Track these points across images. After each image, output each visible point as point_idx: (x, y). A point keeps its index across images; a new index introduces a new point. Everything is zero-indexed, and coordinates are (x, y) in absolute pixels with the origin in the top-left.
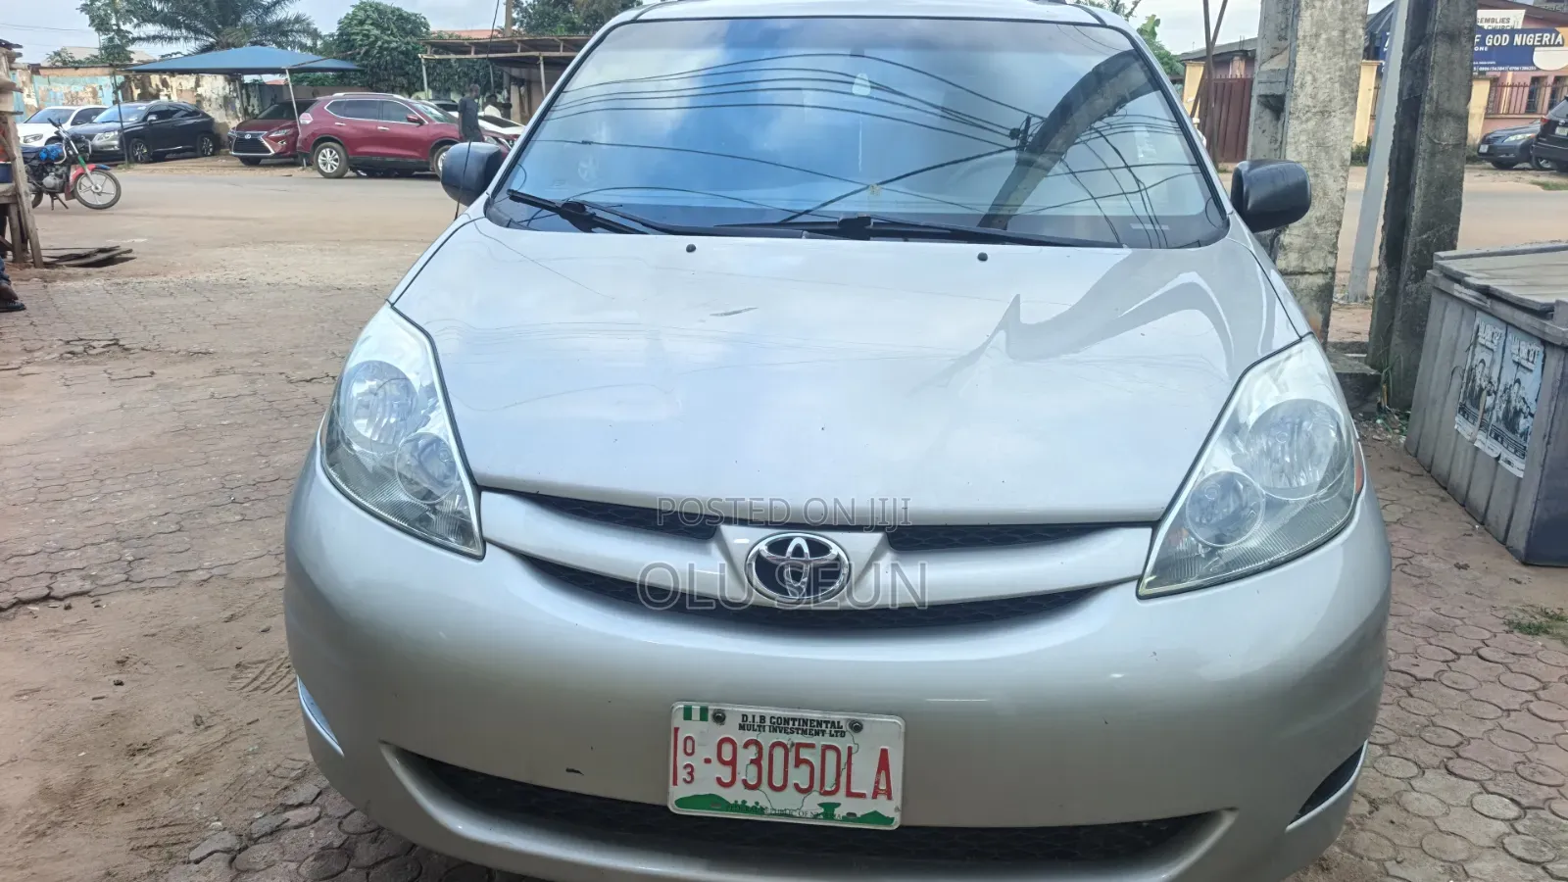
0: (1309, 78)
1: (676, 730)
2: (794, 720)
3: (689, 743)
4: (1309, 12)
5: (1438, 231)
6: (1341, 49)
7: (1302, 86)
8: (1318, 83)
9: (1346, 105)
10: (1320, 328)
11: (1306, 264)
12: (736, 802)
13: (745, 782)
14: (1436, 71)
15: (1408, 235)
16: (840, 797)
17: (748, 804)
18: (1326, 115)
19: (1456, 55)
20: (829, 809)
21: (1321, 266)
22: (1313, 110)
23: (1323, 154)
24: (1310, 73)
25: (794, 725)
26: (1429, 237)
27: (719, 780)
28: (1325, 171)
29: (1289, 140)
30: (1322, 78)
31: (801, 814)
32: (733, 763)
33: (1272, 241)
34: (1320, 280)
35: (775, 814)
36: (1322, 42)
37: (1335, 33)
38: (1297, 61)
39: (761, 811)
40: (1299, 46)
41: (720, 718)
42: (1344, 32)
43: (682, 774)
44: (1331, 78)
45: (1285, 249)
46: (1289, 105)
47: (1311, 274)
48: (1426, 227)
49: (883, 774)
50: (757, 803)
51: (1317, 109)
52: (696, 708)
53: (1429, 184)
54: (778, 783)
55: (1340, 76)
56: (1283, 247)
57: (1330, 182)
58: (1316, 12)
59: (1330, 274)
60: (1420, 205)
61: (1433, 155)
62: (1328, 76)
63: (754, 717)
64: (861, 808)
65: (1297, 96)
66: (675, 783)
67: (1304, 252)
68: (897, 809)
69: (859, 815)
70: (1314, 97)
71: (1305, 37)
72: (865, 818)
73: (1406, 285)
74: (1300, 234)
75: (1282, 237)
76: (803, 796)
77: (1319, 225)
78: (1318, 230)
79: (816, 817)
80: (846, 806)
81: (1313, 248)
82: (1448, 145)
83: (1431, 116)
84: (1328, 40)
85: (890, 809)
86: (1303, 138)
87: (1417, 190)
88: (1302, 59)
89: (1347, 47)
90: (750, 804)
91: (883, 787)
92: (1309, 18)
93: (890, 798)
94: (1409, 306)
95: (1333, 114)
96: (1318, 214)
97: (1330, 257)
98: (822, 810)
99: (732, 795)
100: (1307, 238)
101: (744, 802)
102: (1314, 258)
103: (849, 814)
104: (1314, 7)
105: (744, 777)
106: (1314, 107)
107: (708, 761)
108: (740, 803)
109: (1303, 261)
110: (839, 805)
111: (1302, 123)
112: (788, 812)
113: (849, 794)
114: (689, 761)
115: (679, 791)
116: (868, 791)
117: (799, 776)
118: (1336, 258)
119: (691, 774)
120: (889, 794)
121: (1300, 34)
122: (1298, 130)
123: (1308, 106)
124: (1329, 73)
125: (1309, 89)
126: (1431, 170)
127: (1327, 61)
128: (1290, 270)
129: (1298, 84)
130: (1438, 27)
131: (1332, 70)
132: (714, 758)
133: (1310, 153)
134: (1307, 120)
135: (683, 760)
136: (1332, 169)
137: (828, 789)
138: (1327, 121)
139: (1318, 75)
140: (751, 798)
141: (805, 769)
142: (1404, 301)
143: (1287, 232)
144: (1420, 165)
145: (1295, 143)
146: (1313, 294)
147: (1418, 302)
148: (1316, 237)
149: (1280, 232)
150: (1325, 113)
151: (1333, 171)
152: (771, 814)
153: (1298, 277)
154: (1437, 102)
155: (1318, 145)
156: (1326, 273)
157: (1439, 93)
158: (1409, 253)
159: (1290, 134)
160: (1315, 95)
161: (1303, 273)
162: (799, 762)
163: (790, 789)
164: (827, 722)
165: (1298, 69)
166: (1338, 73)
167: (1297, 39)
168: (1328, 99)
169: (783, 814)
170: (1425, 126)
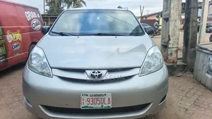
1: (81, 97)
3: (83, 99)
4: (173, 4)
5: (194, 40)
12: (90, 107)
14: (192, 14)
18: (176, 21)
19: (195, 11)
25: (97, 95)
26: (192, 41)
27: (87, 104)
31: (99, 107)
32: (89, 101)
34: (176, 49)
40: (171, 9)
41: (87, 95)
43: (82, 103)
48: (192, 39)
52: (84, 94)
53: (192, 33)
54: (95, 103)
55: (178, 14)
56: (170, 43)
60: (191, 36)
61: (192, 27)
63: (92, 95)
64: (106, 106)
65: (171, 18)
67: (173, 45)
68: (111, 105)
74: (172, 41)
83: (192, 21)
84: (176, 8)
87: (190, 34)
88: (172, 12)
89: (179, 9)
96: (175, 38)
98: (101, 106)
100: (174, 42)
102: (175, 45)
105: (91, 103)
110: (103, 105)
113: (105, 104)
115: (82, 106)
116: (107, 103)
117: (98, 102)
118: (178, 45)
119: (84, 103)
120: (110, 103)
121: (171, 7)
122: (171, 24)
123: (173, 20)
125: (173, 17)
126: (192, 30)
127: (176, 12)
128: (171, 47)
129: (171, 16)
132: (87, 101)
133: (173, 28)
134: (173, 22)
135: (82, 101)
137: (102, 103)
139: (174, 14)
140: (92, 106)
144: (190, 29)
146: (175, 51)
149: (169, 41)
154: (192, 19)
155: (175, 26)
157: (193, 17)
158: (189, 44)
161: (173, 48)
162: (98, 100)
163: (97, 104)
164: (101, 95)
168: (176, 18)
169: (96, 108)
170: (191, 23)
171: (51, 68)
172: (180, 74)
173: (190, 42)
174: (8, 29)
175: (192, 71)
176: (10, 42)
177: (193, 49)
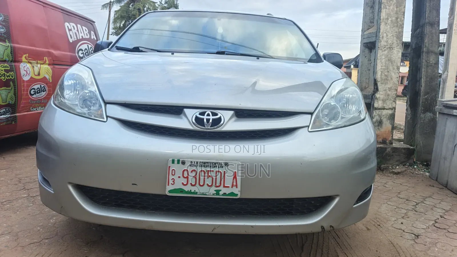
0: (385, 35)
1: (169, 167)
2: (207, 163)
3: (173, 171)
4: (385, 10)
5: (431, 95)
6: (396, 25)
7: (383, 37)
8: (388, 37)
9: (398, 45)
10: (390, 130)
11: (385, 105)
12: (188, 190)
13: (191, 184)
14: (427, 36)
15: (420, 96)
16: (221, 188)
17: (192, 191)
18: (391, 49)
19: (434, 31)
20: (218, 192)
21: (390, 106)
22: (387, 47)
23: (390, 64)
24: (385, 33)
25: (207, 164)
26: (427, 97)
27: (183, 183)
28: (391, 70)
29: (378, 58)
30: (390, 35)
31: (209, 194)
32: (187, 178)
33: (372, 96)
34: (390, 112)
35: (201, 194)
36: (389, 22)
37: (394, 18)
38: (381, 28)
39: (196, 193)
40: (381, 23)
41: (183, 163)
42: (397, 18)
43: (171, 182)
44: (393, 35)
45: (377, 100)
46: (378, 45)
47: (387, 109)
48: (426, 93)
49: (235, 179)
50: (195, 191)
51: (388, 46)
52: (176, 160)
53: (427, 78)
54: (202, 184)
55: (396, 35)
56: (376, 98)
57: (393, 74)
58: (387, 10)
59: (394, 110)
60: (424, 85)
61: (427, 67)
62: (392, 34)
63: (194, 162)
64: (228, 191)
65: (381, 41)
66: (168, 185)
67: (384, 101)
68: (239, 191)
69: (227, 194)
70: (387, 42)
71: (383, 19)
72: (229, 194)
73: (420, 115)
74: (383, 94)
75: (376, 94)
76: (210, 187)
77: (389, 91)
78: (389, 93)
79: (214, 194)
80: (223, 191)
81: (387, 99)
82: (432, 63)
83: (426, 52)
84: (392, 21)
85: (237, 191)
86: (383, 57)
87: (422, 79)
88: (382, 27)
89: (398, 24)
90: (193, 191)
91: (235, 184)
92: (385, 12)
93: (237, 187)
94: (421, 123)
95: (394, 48)
96: (389, 86)
97: (394, 103)
98: (216, 192)
99: (187, 188)
100: (385, 95)
101: (191, 190)
102: (388, 104)
103: (224, 193)
104: (386, 8)
105: (191, 182)
106: (387, 46)
107: (179, 177)
108: (189, 191)
109: (384, 104)
110: (221, 190)
111: (383, 52)
112: (204, 193)
113: (224, 187)
114: (173, 177)
115: (170, 188)
116: (230, 186)
117: (209, 181)
118: (396, 103)
119: (174, 181)
120: (236, 186)
121: (382, 18)
122: (381, 54)
123: (385, 45)
124: (392, 33)
125: (385, 39)
126: (427, 72)
127: (391, 29)
128: (379, 107)
129: (381, 37)
130: (427, 21)
131: (393, 32)
132: (181, 176)
133: (386, 63)
134: (385, 51)
135: (171, 177)
136: (394, 69)
137: (217, 185)
138: (392, 51)
139: (388, 34)
140: (193, 189)
141: (210, 179)
142: (420, 121)
143: (378, 93)
144: (423, 70)
145: (381, 59)
146: (388, 117)
147: (425, 121)
148: (388, 95)
149: (375, 93)
150: (391, 48)
151: (394, 70)
152: (199, 194)
153: (382, 110)
154: (428, 48)
155: (389, 60)
156: (392, 109)
157: (428, 44)
158: (421, 103)
159: (379, 55)
160: (388, 41)
161: (384, 109)
162: (209, 176)
163: (206, 185)
164: (218, 163)
165: (381, 31)
166: (395, 34)
167: (381, 20)
168: (392, 43)
169: (203, 194)
170: (424, 56)
171: (106, 103)
172: (398, 169)
173: (422, 99)
174: (25, 51)
175: (427, 164)
176: (26, 78)
177: (429, 115)
